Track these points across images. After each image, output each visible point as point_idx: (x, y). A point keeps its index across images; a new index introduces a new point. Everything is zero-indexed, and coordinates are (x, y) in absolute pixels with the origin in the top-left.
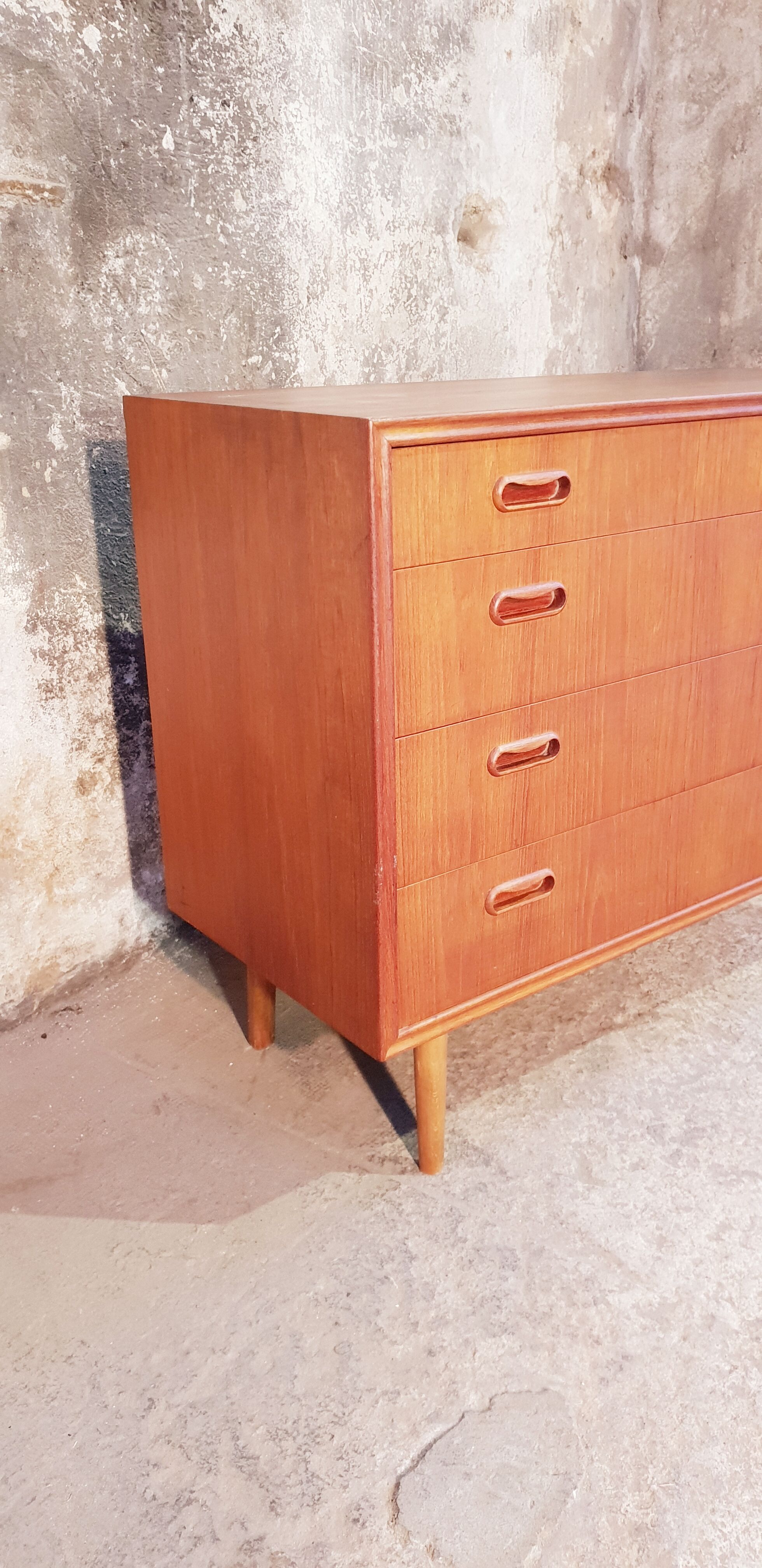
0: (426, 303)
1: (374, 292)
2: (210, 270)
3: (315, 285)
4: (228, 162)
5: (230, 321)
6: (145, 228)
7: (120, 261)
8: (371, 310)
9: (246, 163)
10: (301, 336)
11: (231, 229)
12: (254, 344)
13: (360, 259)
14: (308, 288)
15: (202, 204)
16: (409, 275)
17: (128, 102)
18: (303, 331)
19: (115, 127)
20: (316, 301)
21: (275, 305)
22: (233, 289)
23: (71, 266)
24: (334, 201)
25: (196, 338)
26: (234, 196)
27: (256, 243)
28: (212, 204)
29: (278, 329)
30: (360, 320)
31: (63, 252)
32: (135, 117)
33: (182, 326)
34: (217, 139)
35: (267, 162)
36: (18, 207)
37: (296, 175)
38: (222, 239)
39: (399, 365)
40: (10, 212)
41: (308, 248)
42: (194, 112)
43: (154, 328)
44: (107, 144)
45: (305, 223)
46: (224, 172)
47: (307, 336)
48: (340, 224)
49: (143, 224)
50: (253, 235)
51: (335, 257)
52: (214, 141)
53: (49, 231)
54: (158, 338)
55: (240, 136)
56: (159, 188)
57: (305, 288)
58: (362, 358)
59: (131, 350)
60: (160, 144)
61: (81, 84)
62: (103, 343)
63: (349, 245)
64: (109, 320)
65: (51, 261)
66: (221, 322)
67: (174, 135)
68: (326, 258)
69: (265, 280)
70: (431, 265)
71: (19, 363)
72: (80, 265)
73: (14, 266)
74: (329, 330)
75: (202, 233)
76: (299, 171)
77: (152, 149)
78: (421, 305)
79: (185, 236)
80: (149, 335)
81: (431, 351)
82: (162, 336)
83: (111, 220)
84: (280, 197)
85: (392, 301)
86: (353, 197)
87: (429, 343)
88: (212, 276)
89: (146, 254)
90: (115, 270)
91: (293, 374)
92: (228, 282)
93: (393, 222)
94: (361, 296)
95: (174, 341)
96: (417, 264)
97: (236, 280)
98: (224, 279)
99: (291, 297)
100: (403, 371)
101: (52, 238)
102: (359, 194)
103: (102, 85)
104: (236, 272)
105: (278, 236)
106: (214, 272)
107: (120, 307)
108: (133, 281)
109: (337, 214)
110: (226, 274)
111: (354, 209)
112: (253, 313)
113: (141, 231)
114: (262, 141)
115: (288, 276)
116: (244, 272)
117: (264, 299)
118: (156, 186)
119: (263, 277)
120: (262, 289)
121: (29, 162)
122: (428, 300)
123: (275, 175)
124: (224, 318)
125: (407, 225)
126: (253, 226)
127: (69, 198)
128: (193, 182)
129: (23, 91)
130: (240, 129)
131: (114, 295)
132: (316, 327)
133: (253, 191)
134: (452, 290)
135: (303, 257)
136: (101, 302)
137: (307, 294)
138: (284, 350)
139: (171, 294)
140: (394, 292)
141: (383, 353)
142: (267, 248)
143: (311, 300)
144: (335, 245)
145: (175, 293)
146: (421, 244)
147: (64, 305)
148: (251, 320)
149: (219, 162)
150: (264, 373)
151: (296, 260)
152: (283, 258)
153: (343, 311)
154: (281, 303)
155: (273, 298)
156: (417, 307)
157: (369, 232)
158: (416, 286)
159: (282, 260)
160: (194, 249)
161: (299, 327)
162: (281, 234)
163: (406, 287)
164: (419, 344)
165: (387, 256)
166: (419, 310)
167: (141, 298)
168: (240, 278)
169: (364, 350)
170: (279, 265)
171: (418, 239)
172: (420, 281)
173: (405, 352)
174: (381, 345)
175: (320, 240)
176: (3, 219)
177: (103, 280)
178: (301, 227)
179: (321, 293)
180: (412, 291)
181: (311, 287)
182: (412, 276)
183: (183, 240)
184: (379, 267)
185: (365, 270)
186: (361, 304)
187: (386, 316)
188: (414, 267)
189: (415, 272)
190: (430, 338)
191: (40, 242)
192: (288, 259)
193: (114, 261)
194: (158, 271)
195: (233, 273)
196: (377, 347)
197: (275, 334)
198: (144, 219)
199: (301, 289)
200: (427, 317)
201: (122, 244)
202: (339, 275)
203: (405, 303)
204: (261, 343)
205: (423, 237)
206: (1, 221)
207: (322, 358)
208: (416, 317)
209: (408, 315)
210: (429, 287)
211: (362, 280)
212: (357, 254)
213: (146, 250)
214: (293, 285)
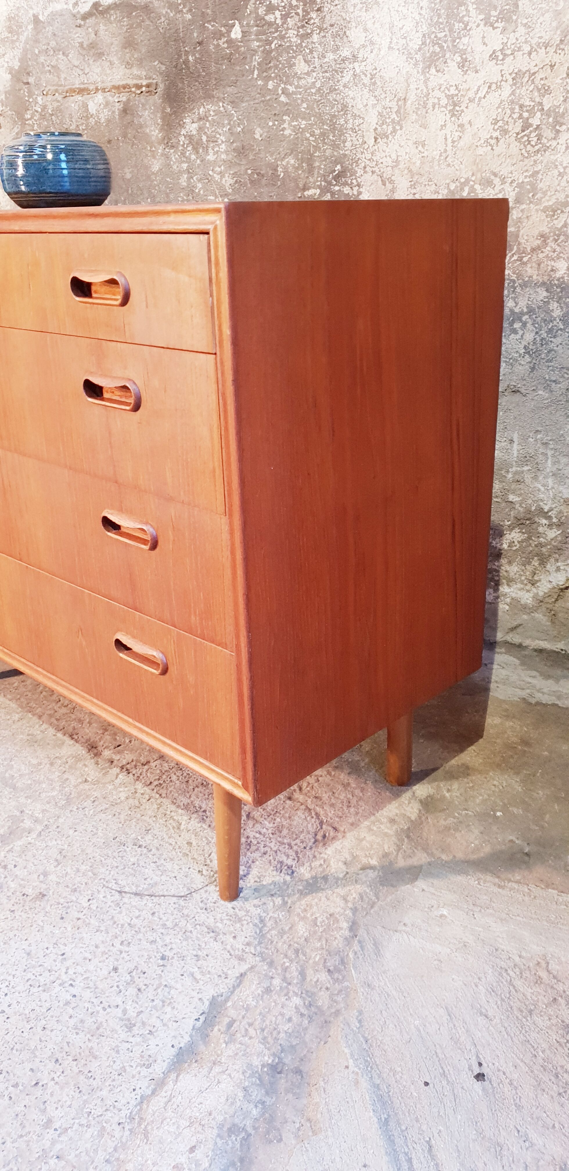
0: (558, 132)
1: (467, 126)
2: (271, 123)
3: (385, 126)
4: (291, 35)
5: (288, 163)
6: (216, 100)
7: (195, 125)
8: (462, 143)
9: (309, 31)
10: (365, 172)
11: (291, 89)
12: (311, 180)
13: (447, 96)
14: (376, 129)
15: (265, 74)
16: (527, 103)
17: (203, 13)
18: (368, 169)
19: (192, 34)
20: (385, 140)
21: (335, 146)
22: (292, 137)
23: (160, 131)
24: (416, 43)
25: (256, 176)
26: (297, 62)
27: (317, 97)
28: (274, 72)
29: (339, 167)
30: (444, 155)
31: (156, 123)
32: (209, 22)
33: (243, 168)
34: (281, 19)
35: (332, 25)
36: (129, 100)
37: (366, 30)
38: (283, 98)
40: (124, 103)
41: (376, 93)
42: (260, 4)
43: (219, 170)
44: (187, 46)
45: (375, 72)
46: (288, 44)
47: (373, 172)
48: (421, 65)
49: (213, 97)
50: (313, 91)
51: (412, 98)
52: (279, 21)
53: (147, 111)
54: (222, 176)
55: (304, 11)
56: (226, 69)
57: (372, 130)
59: (200, 185)
60: (229, 36)
61: (169, 11)
62: (180, 181)
63: (430, 85)
64: (185, 166)
65: (148, 131)
66: (279, 163)
67: (242, 26)
68: (399, 100)
69: (325, 127)
71: (125, 194)
72: (166, 130)
73: (125, 136)
74: (401, 166)
75: (264, 96)
76: (369, 25)
77: (221, 42)
78: (548, 133)
79: (247, 101)
80: (215, 175)
82: (227, 175)
83: (189, 98)
84: (346, 53)
85: (497, 134)
86: (443, 34)
87: (560, 174)
88: (273, 129)
89: (215, 118)
90: (191, 131)
92: (287, 132)
93: (502, 50)
94: (447, 131)
95: (235, 179)
96: (546, 91)
97: (297, 130)
98: (283, 129)
99: (354, 139)
101: (149, 116)
102: (451, 31)
103: (184, 7)
104: (296, 123)
105: (342, 88)
106: (274, 125)
107: (193, 157)
108: (204, 138)
109: (418, 57)
110: (286, 125)
111: (442, 47)
112: (311, 155)
113: (212, 103)
114: (326, 9)
115: (351, 121)
116: (304, 122)
117: (324, 143)
118: (224, 67)
119: (323, 125)
120: (323, 134)
121: (135, 71)
123: (341, 34)
124: (282, 160)
125: (527, 48)
126: (314, 83)
127: (161, 87)
128: (257, 58)
129: (131, 27)
130: (305, 5)
131: (189, 149)
132: (385, 163)
133: (315, 54)
135: (370, 103)
136: (179, 154)
137: (373, 135)
138: (346, 184)
139: (235, 145)
140: (500, 123)
141: (477, 187)
142: (329, 100)
143: (379, 140)
144: (412, 87)
145: (238, 144)
147: (154, 157)
148: (310, 161)
149: (282, 37)
151: (362, 106)
152: (345, 106)
153: (420, 148)
154: (342, 145)
155: (333, 141)
156: (539, 137)
157: (463, 66)
158: (538, 114)
159: (345, 108)
160: (256, 110)
161: (363, 165)
162: (345, 86)
163: (521, 117)
164: (540, 176)
165: (490, 87)
166: (544, 141)
167: (210, 149)
168: (300, 128)
169: (448, 184)
170: (342, 113)
171: (547, 61)
172: (546, 108)
173: (515, 185)
174: (473, 178)
175: (392, 84)
176: (120, 107)
177: (182, 138)
178: (369, 75)
179: (392, 133)
180: (530, 121)
181: (379, 129)
182: (533, 104)
183: (247, 104)
184: (477, 100)
185: (455, 105)
186: (446, 139)
187: (485, 149)
188: (536, 94)
189: (537, 100)
190: (562, 170)
191: (141, 120)
192: (353, 106)
193: (191, 127)
194: (224, 129)
195: (293, 124)
196: (467, 180)
197: (335, 171)
198: (214, 93)
199: (367, 131)
200: (559, 146)
201: (197, 114)
202: (417, 113)
203: (518, 134)
204: (319, 179)
205: (556, 58)
206: (118, 109)
207: (391, 191)
208: (537, 148)
209: (522, 147)
210: (563, 114)
211: (449, 116)
212: (444, 91)
213: (216, 115)
214: (357, 128)
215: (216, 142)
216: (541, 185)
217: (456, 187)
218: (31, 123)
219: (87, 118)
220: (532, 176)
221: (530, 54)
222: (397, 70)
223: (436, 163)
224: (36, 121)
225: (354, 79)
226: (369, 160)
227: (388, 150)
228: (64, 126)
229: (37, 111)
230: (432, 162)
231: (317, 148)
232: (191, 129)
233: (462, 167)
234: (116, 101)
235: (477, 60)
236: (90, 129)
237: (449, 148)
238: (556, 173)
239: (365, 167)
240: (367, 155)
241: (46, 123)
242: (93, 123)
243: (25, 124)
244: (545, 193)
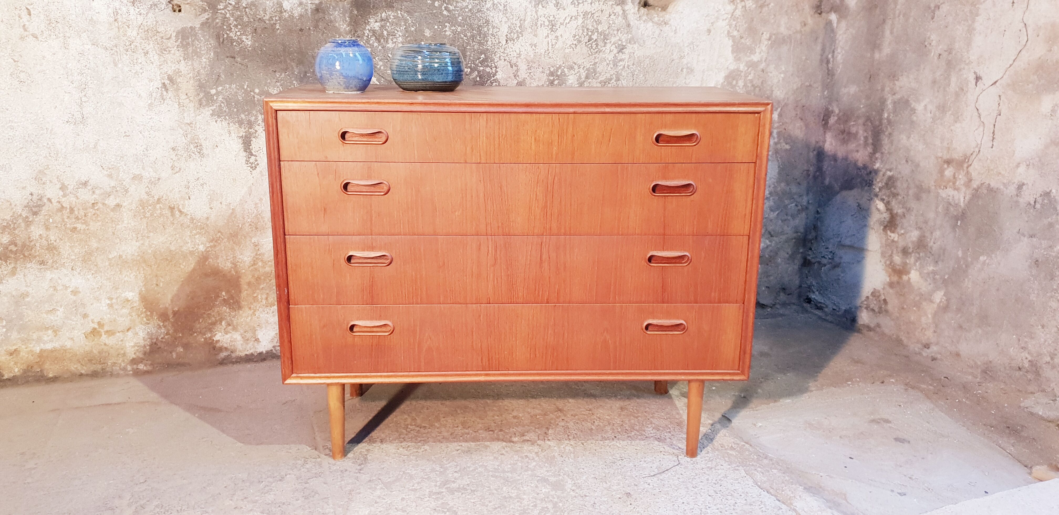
0: (606, 43)
1: (560, 37)
2: (436, 27)
3: (512, 34)
6: (395, 9)
7: (378, 24)
8: (557, 46)
10: (500, 60)
11: (451, 8)
13: (549, 21)
14: (507, 36)
16: (590, 28)
18: (502, 58)
20: (512, 42)
21: (481, 44)
22: (451, 36)
23: (348, 26)
27: (469, 14)
29: (483, 56)
30: (548, 52)
31: (344, 20)
38: (445, 13)
39: (580, 75)
40: (316, 5)
41: (507, 15)
47: (505, 60)
49: (394, 7)
50: (467, 10)
51: (528, 20)
53: (337, 13)
57: (504, 36)
58: (548, 72)
59: (381, 63)
63: (539, 14)
65: (337, 25)
68: (520, 20)
69: (474, 32)
70: (611, 22)
72: (353, 26)
73: (316, 27)
74: (522, 57)
75: (431, 10)
78: (601, 43)
79: (419, 12)
81: (609, 69)
83: (374, 6)
85: (575, 42)
87: (608, 64)
88: (438, 30)
90: (374, 28)
91: (493, 78)
92: (448, 33)
94: (549, 39)
96: (598, 22)
97: (454, 32)
98: (445, 31)
99: (493, 40)
100: (583, 79)
101: (339, 15)
104: (454, 28)
105: (485, 10)
106: (438, 28)
107: (376, 44)
108: (385, 33)
110: (447, 29)
112: (465, 48)
113: (392, 11)
115: (491, 30)
116: (460, 28)
117: (473, 41)
119: (473, 30)
120: (473, 36)
122: (608, 41)
126: (467, 6)
131: (373, 39)
132: (512, 55)
134: (630, 35)
135: (503, 20)
136: (364, 42)
137: (505, 38)
138: (488, 66)
139: (409, 38)
140: (577, 37)
141: (566, 70)
142: (477, 16)
143: (509, 41)
144: (529, 14)
145: (412, 38)
146: (602, 11)
148: (464, 51)
150: (471, 77)
151: (498, 22)
152: (488, 21)
153: (533, 47)
154: (485, 43)
155: (479, 40)
156: (597, 45)
157: (557, 6)
158: (596, 34)
159: (487, 22)
160: (426, 18)
161: (499, 55)
162: (487, 9)
163: (587, 34)
164: (598, 65)
165: (571, 18)
166: (599, 47)
167: (390, 41)
168: (457, 31)
169: (550, 68)
170: (485, 24)
171: (600, 8)
172: (600, 31)
173: (585, 69)
174: (564, 65)
175: (517, 11)
176: (312, 7)
177: (367, 32)
178: (503, 5)
179: (516, 38)
180: (592, 37)
181: (509, 35)
182: (593, 28)
183: (419, 14)
184: (565, 24)
185: (553, 26)
186: (548, 43)
187: (569, 50)
188: (595, 24)
189: (595, 26)
190: (608, 62)
191: (331, 17)
192: (492, 21)
193: (374, 24)
194: (401, 28)
195: (452, 28)
196: (560, 66)
197: (480, 58)
198: (394, 5)
199: (501, 36)
200: (606, 50)
201: (379, 16)
202: (531, 29)
203: (586, 43)
204: (470, 62)
205: (604, 7)
206: (311, 8)
207: (516, 71)
208: (596, 50)
209: (589, 49)
210: (608, 34)
211: (550, 31)
212: (546, 18)
213: (394, 19)
214: (495, 34)
215: (395, 35)
216: (598, 70)
217: (554, 69)
218: (223, 12)
219: (281, 12)
220: (594, 64)
221: (591, 4)
222: (519, 4)
223: (543, 56)
224: (229, 11)
225: (493, 6)
226: (503, 52)
227: (514, 48)
228: (257, 16)
229: (231, 4)
230: (540, 55)
231: (468, 44)
232: (374, 26)
233: (558, 59)
234: (310, 2)
235: (565, 4)
236: (283, 20)
237: (550, 48)
238: (605, 63)
239: (500, 57)
240: (501, 50)
241: (239, 13)
242: (287, 16)
243: (217, 13)
244: (600, 74)
